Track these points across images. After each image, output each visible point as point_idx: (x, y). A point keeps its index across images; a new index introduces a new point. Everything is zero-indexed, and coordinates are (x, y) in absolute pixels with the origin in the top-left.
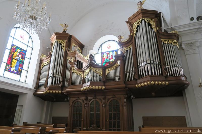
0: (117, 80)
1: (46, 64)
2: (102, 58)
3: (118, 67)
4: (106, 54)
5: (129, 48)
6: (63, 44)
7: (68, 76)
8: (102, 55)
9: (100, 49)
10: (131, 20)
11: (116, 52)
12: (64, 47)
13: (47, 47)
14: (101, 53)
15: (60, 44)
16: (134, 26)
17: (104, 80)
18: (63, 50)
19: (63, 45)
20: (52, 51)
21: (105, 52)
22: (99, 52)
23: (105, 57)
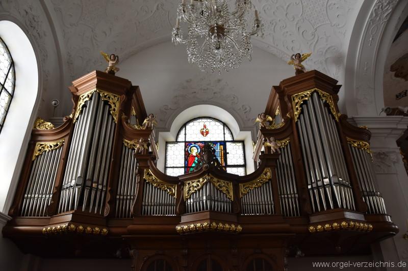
0: (269, 213)
1: (51, 147)
2: (187, 155)
3: (266, 182)
4: (196, 147)
5: (285, 143)
6: (114, 103)
7: (129, 188)
8: (186, 147)
9: (183, 132)
10: (287, 87)
11: (222, 146)
12: (117, 113)
13: (54, 102)
14: (185, 142)
15: (106, 103)
16: (294, 100)
17: (236, 210)
18: (113, 119)
19: (113, 106)
20: (77, 115)
21: (195, 142)
22: (179, 140)
23: (194, 154)
